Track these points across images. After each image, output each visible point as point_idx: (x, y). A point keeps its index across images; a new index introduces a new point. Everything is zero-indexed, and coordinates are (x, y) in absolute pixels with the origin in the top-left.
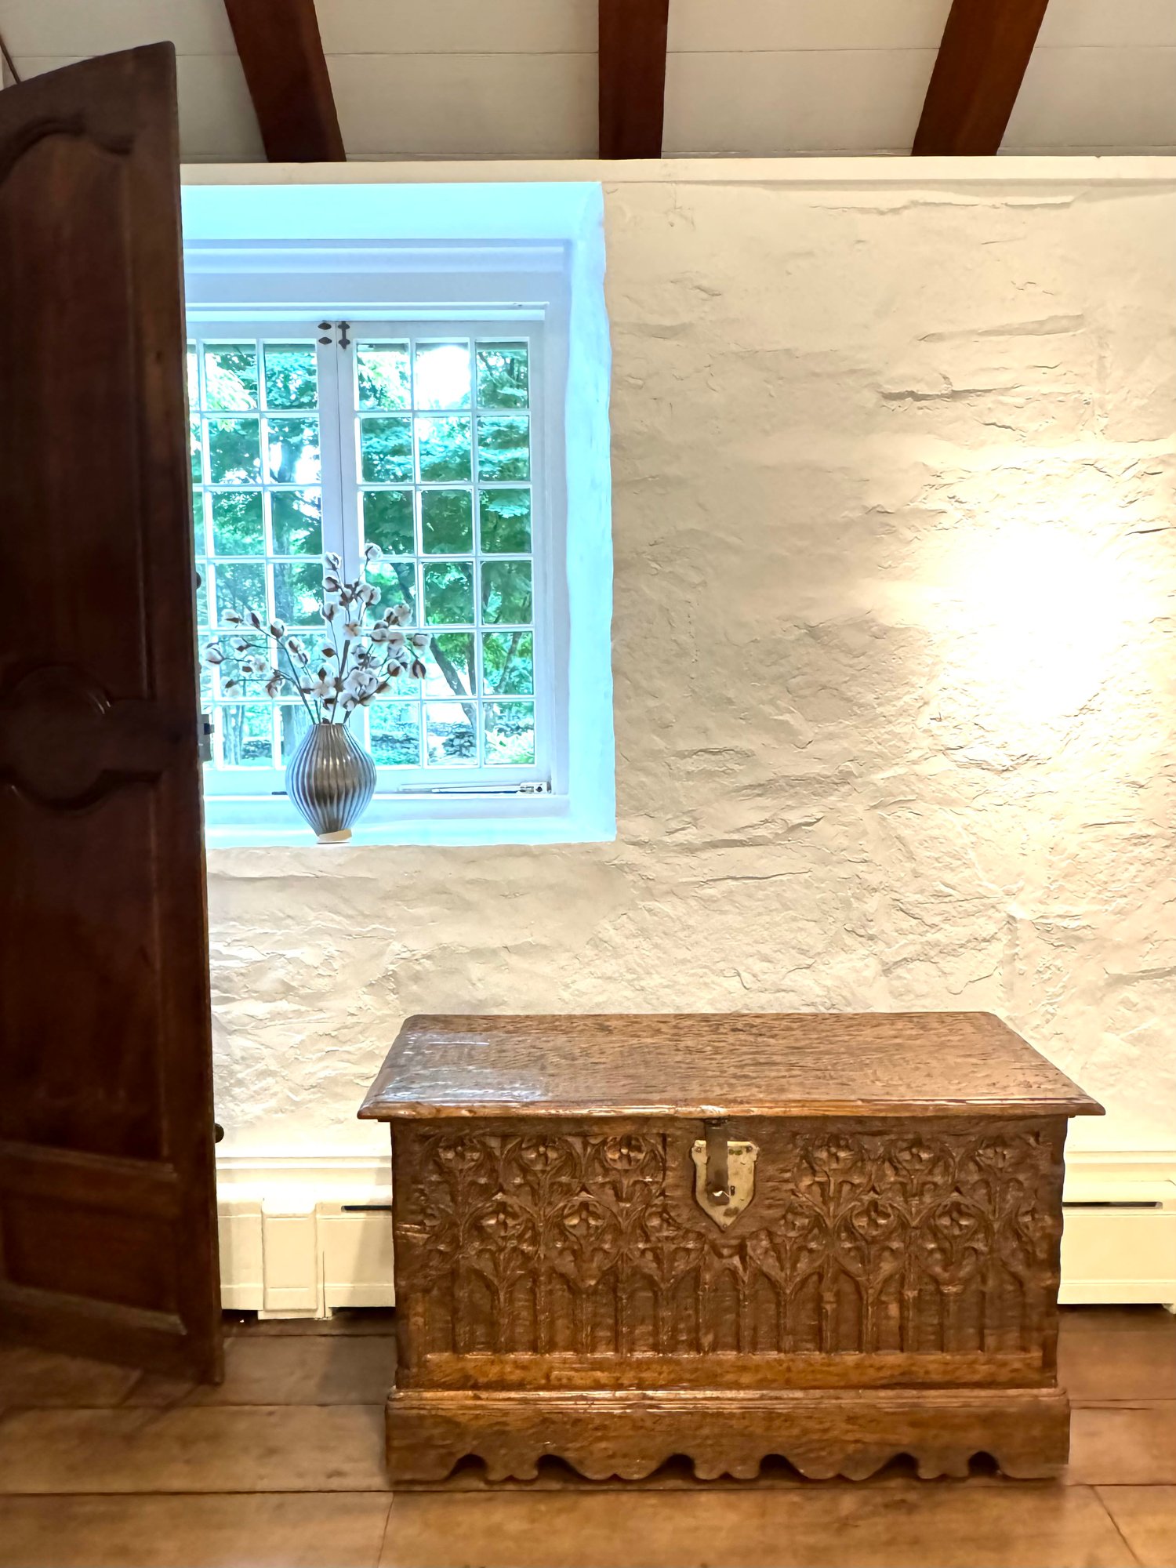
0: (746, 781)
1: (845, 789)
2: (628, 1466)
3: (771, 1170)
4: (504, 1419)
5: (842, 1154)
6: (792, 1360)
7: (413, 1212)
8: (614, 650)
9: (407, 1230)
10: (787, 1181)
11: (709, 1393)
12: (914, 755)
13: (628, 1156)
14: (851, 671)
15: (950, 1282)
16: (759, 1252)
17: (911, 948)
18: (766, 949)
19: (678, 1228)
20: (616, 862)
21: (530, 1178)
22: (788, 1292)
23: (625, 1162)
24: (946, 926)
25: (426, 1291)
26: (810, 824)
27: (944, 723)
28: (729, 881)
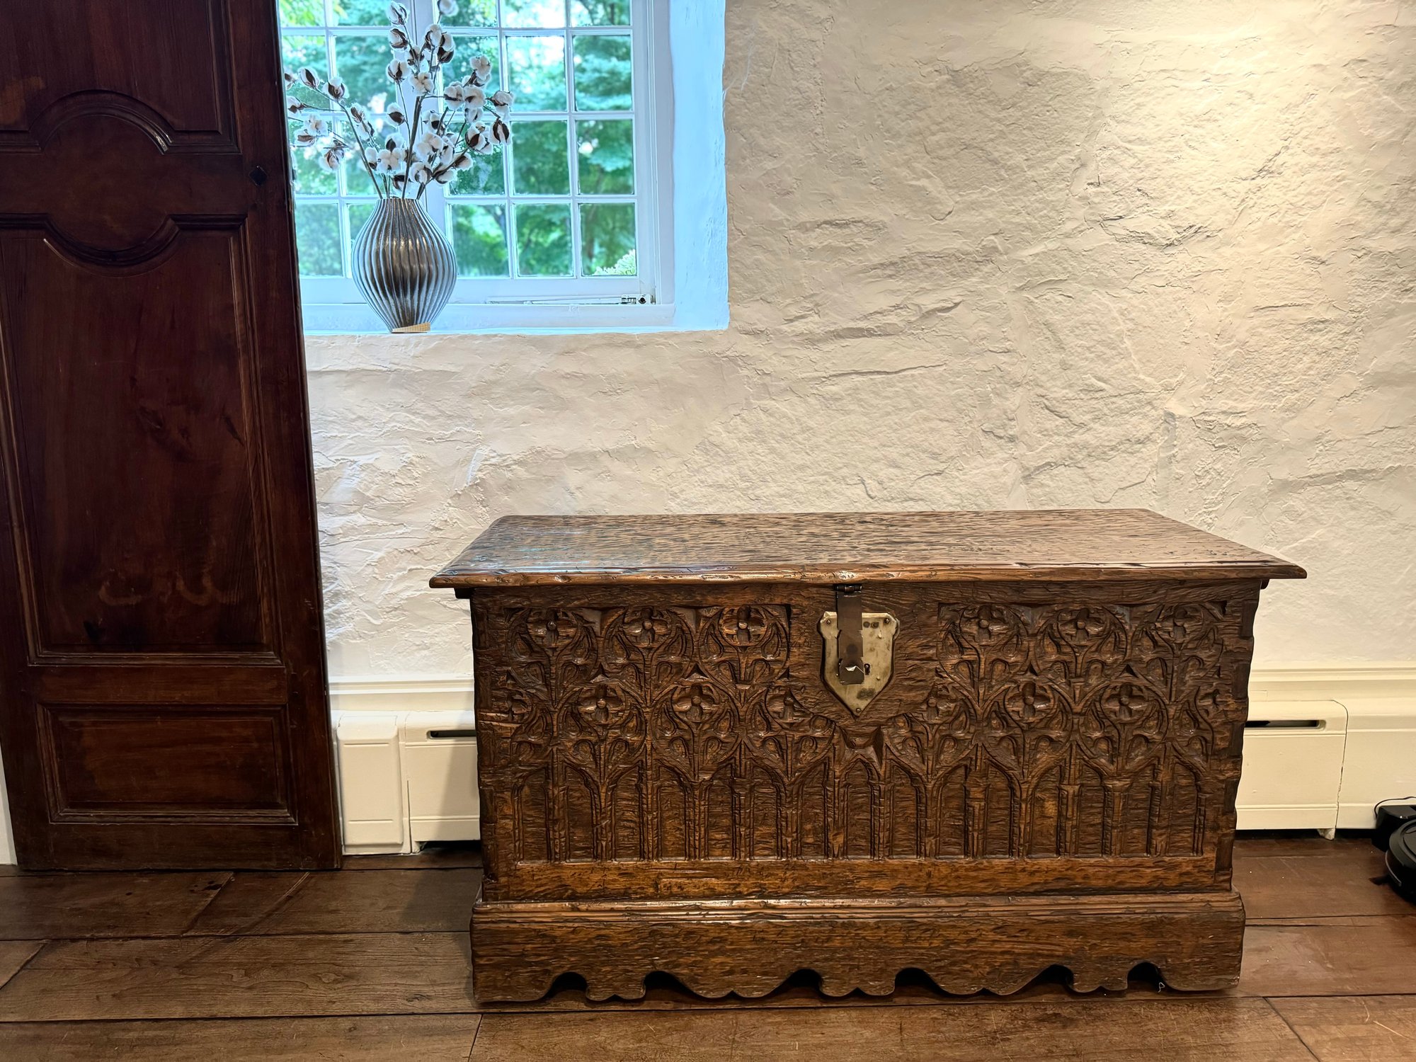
0: (876, 260)
1: (987, 268)
2: (748, 983)
3: (912, 646)
4: (607, 932)
5: (996, 628)
6: (934, 864)
7: (498, 699)
8: (727, 101)
9: (492, 719)
10: (930, 659)
11: (839, 902)
12: (1069, 226)
13: (747, 630)
14: (998, 127)
15: (1117, 776)
16: (896, 741)
17: (1056, 452)
18: (894, 453)
19: (805, 714)
20: (728, 353)
21: (633, 656)
22: (930, 786)
23: (744, 637)
24: (1096, 426)
25: (517, 789)
26: (949, 309)
27: (1104, 189)
28: (853, 376)
